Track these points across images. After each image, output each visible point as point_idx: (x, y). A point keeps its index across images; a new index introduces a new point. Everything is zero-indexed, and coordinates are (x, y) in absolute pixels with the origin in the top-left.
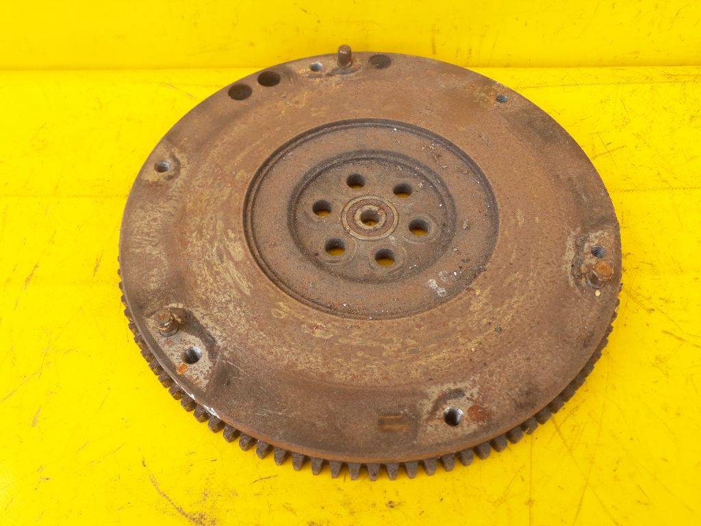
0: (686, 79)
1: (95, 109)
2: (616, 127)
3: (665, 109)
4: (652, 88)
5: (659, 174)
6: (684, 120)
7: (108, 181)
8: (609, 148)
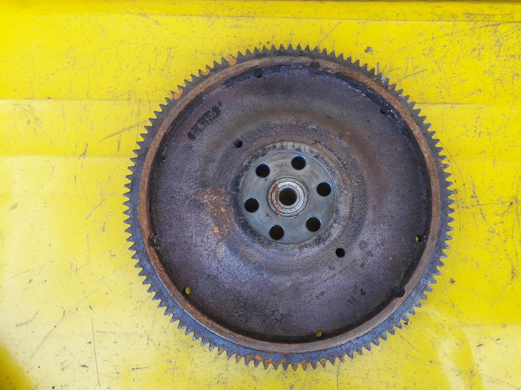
0: (478, 18)
1: (100, 34)
2: (424, 54)
3: (458, 42)
4: (454, 26)
5: (441, 92)
6: (468, 51)
7: (116, 88)
8: (416, 70)
